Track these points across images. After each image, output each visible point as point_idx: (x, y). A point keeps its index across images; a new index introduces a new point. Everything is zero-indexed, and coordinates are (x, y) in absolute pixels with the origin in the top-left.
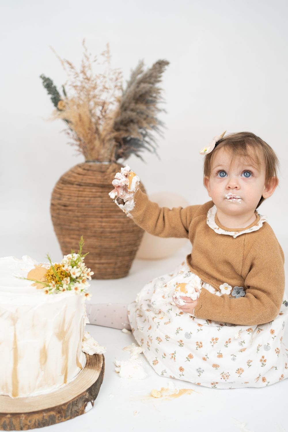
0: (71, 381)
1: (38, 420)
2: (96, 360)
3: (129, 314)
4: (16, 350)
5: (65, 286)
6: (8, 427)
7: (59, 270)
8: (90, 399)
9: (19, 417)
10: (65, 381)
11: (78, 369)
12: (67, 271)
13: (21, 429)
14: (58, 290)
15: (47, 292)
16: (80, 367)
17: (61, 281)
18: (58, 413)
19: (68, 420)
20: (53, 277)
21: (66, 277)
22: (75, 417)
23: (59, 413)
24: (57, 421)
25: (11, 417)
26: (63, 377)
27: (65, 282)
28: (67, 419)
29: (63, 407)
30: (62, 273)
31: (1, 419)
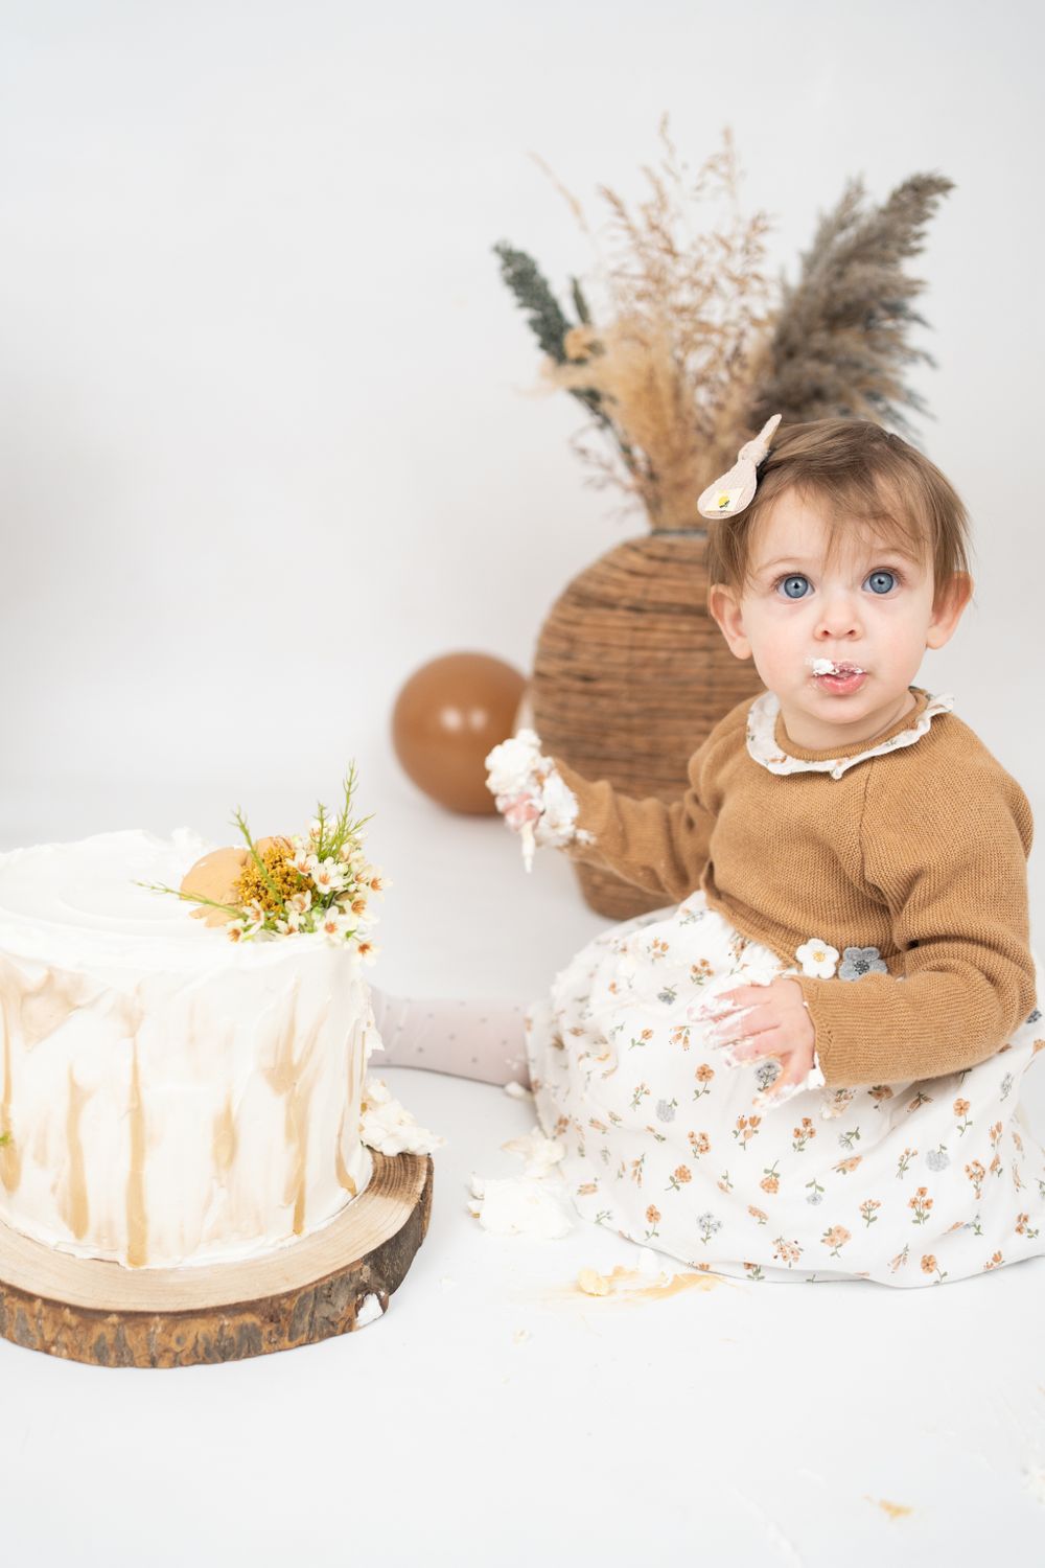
0: (316, 1229)
1: (205, 1338)
2: (406, 1170)
3: (529, 1029)
4: (137, 1114)
5: (295, 919)
7: (278, 869)
8: (374, 1285)
9: (147, 1325)
10: (298, 1227)
11: (341, 1195)
12: (303, 870)
13: (153, 1363)
14: (273, 932)
15: (236, 933)
16: (349, 1190)
17: (284, 901)
18: (268, 1320)
19: (301, 1345)
20: (259, 890)
21: (301, 890)
22: (323, 1337)
23: (272, 1321)
24: (265, 1347)
25: (119, 1324)
26: (289, 1214)
27: (298, 906)
28: (297, 1341)
30: (289, 879)
31: (88, 1329)
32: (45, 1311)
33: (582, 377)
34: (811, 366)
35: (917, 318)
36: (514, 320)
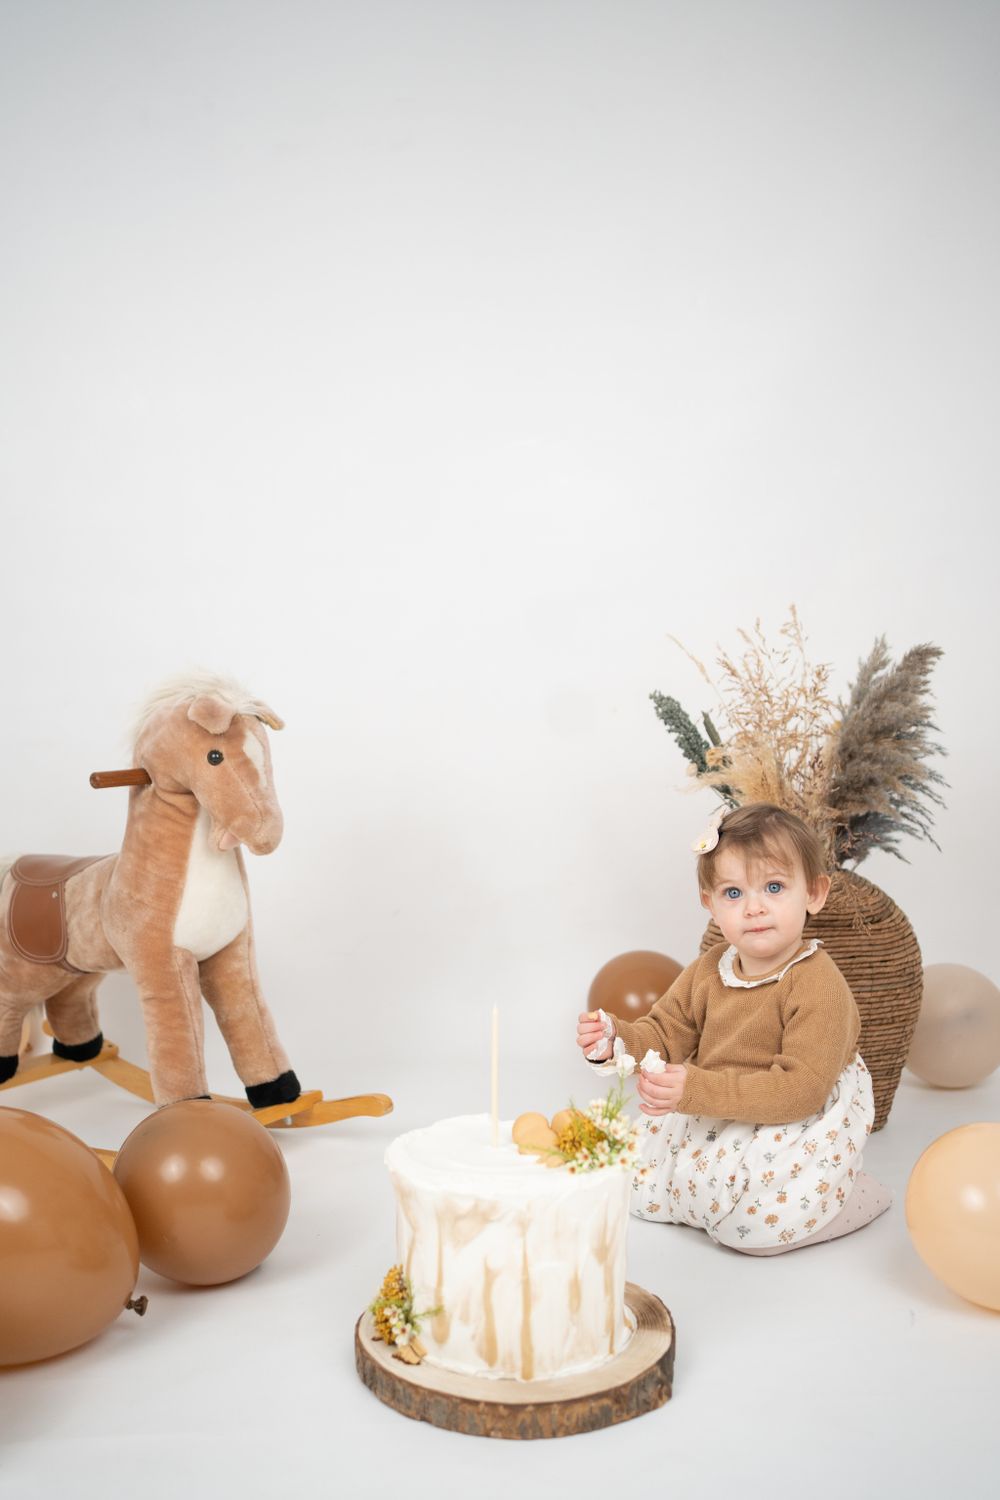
0: (622, 1349)
1: (582, 1417)
4: (526, 1283)
5: (603, 1158)
6: (530, 1432)
7: (585, 1128)
8: (665, 1380)
9: (550, 1410)
10: (612, 1349)
12: (601, 1128)
13: (554, 1435)
14: (593, 1167)
15: (573, 1169)
17: (594, 1148)
18: (615, 1402)
19: (633, 1417)
21: (602, 1140)
23: (618, 1403)
24: (614, 1419)
26: (607, 1340)
27: (602, 1150)
28: (631, 1416)
29: (625, 1392)
30: (593, 1134)
31: (515, 1417)
32: (486, 1409)
33: (717, 779)
34: (865, 765)
35: (930, 725)
36: (667, 741)
